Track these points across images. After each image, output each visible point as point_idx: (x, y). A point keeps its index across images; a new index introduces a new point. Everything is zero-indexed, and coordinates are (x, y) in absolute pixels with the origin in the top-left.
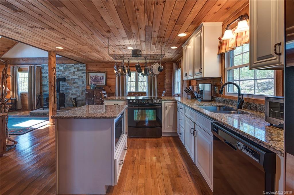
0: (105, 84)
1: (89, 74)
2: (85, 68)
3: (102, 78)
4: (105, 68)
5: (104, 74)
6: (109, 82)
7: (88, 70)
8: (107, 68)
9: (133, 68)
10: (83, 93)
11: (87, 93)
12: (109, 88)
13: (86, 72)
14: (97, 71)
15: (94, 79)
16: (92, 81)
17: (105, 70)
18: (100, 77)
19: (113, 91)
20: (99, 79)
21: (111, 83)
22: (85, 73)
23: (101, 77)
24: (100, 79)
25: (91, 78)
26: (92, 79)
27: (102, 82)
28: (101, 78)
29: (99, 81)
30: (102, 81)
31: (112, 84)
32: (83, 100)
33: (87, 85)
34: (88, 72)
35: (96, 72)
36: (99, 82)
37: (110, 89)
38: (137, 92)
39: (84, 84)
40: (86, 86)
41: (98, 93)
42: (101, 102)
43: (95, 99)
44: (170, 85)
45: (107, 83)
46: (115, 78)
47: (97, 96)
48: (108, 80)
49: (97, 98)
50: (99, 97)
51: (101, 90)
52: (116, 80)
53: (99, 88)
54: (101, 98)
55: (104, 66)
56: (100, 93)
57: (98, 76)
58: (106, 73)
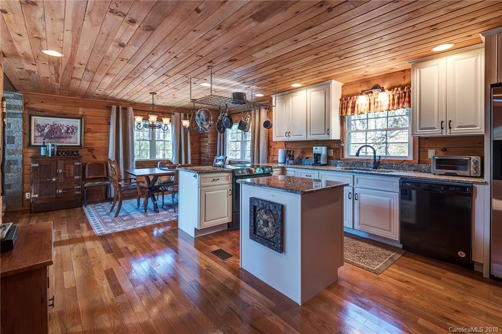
0: (78, 144)
1: (33, 118)
2: (19, 103)
3: (73, 131)
4: (80, 108)
5: (79, 121)
6: (89, 139)
7: (29, 108)
8: (86, 110)
10: (11, 166)
11: (37, 165)
12: (90, 153)
13: (23, 114)
14: (59, 114)
15: (49, 131)
16: (41, 136)
17: (80, 113)
18: (65, 128)
19: (100, 159)
20: (63, 131)
21: (94, 142)
22: (20, 115)
23: (68, 129)
24: (67, 132)
25: (40, 128)
26: (42, 130)
27: (72, 140)
28: (70, 131)
29: (62, 138)
30: (71, 137)
31: (98, 144)
32: (10, 185)
33: (24, 147)
34: (29, 113)
35: (55, 114)
36: (62, 140)
37: (93, 156)
38: (153, 160)
39: (14, 143)
40: (20, 148)
41: (70, 166)
42: (79, 185)
43: (61, 180)
44: (214, 147)
45: (86, 141)
46: (105, 131)
47: (67, 173)
48: (89, 135)
49: (66, 177)
50: (72, 175)
51: (78, 157)
52: (109, 136)
53: (67, 153)
54: (79, 176)
55: (76, 102)
56: (76, 164)
57: (61, 126)
58: (83, 119)
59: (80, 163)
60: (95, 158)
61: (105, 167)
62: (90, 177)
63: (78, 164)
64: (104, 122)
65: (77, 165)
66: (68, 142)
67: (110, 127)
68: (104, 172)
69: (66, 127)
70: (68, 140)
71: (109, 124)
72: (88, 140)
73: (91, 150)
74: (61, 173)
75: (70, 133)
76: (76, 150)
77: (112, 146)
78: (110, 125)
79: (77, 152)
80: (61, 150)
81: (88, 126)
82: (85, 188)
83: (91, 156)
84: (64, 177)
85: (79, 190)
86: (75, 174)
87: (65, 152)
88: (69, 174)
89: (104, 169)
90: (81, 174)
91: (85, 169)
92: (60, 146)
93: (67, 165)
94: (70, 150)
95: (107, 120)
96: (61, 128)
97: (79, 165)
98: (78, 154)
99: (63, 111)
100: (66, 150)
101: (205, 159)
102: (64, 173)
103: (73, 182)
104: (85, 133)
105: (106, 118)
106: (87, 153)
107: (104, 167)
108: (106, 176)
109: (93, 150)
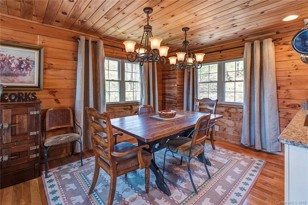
0: (36, 84)
3: (28, 66)
4: (38, 36)
5: (37, 53)
8: (47, 39)
9: (115, 51)
12: (52, 96)
17: (38, 42)
18: (16, 62)
19: (65, 103)
20: (13, 65)
21: (56, 81)
23: (21, 63)
24: (19, 67)
27: (27, 78)
28: (24, 65)
29: (12, 75)
30: (24, 75)
31: (62, 84)
36: (11, 78)
37: (56, 100)
38: (123, 102)
41: (21, 117)
42: (36, 145)
43: (8, 140)
44: (181, 88)
45: (47, 81)
46: (70, 67)
47: (17, 128)
48: (49, 72)
49: (15, 135)
50: (26, 130)
51: (35, 103)
52: (75, 75)
53: (19, 97)
54: (36, 131)
55: (32, 28)
56: (32, 113)
57: (10, 58)
58: (42, 50)
59: (38, 112)
60: (59, 103)
61: (71, 113)
62: (52, 128)
63: (35, 113)
64: (71, 57)
65: (34, 115)
66: (22, 81)
67: (77, 64)
68: (70, 121)
69: (18, 59)
70: (20, 78)
71: (76, 59)
72: (48, 79)
73: (53, 92)
74: (8, 129)
75: (23, 69)
76: (32, 92)
77: (80, 87)
78: (77, 61)
79: (33, 94)
80: (9, 93)
81: (49, 61)
82: (46, 148)
83: (53, 100)
84: (12, 136)
85: (36, 151)
86: (30, 129)
87: (15, 94)
88: (20, 129)
89: (70, 117)
90: (40, 127)
91: (45, 117)
92: (8, 87)
93: (17, 116)
94: (24, 92)
95: (73, 54)
96: (10, 60)
97: (37, 115)
98: (36, 98)
99: (14, 38)
100: (16, 93)
101: (173, 101)
102: (12, 129)
103: (26, 141)
104: (45, 69)
105: (72, 52)
106: (48, 96)
107: (69, 113)
108: (72, 126)
109: (55, 92)
